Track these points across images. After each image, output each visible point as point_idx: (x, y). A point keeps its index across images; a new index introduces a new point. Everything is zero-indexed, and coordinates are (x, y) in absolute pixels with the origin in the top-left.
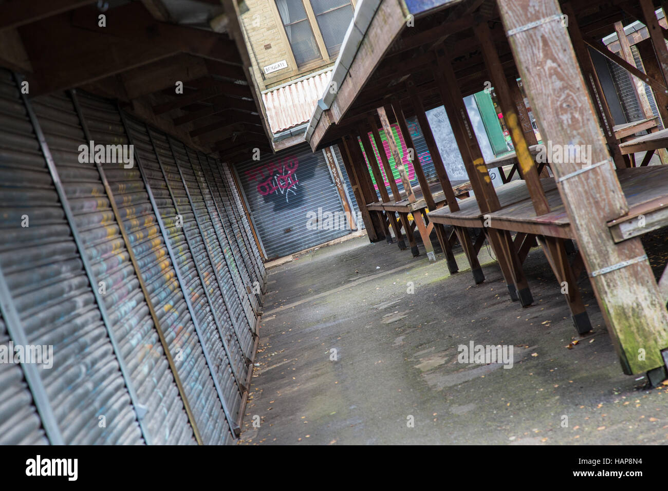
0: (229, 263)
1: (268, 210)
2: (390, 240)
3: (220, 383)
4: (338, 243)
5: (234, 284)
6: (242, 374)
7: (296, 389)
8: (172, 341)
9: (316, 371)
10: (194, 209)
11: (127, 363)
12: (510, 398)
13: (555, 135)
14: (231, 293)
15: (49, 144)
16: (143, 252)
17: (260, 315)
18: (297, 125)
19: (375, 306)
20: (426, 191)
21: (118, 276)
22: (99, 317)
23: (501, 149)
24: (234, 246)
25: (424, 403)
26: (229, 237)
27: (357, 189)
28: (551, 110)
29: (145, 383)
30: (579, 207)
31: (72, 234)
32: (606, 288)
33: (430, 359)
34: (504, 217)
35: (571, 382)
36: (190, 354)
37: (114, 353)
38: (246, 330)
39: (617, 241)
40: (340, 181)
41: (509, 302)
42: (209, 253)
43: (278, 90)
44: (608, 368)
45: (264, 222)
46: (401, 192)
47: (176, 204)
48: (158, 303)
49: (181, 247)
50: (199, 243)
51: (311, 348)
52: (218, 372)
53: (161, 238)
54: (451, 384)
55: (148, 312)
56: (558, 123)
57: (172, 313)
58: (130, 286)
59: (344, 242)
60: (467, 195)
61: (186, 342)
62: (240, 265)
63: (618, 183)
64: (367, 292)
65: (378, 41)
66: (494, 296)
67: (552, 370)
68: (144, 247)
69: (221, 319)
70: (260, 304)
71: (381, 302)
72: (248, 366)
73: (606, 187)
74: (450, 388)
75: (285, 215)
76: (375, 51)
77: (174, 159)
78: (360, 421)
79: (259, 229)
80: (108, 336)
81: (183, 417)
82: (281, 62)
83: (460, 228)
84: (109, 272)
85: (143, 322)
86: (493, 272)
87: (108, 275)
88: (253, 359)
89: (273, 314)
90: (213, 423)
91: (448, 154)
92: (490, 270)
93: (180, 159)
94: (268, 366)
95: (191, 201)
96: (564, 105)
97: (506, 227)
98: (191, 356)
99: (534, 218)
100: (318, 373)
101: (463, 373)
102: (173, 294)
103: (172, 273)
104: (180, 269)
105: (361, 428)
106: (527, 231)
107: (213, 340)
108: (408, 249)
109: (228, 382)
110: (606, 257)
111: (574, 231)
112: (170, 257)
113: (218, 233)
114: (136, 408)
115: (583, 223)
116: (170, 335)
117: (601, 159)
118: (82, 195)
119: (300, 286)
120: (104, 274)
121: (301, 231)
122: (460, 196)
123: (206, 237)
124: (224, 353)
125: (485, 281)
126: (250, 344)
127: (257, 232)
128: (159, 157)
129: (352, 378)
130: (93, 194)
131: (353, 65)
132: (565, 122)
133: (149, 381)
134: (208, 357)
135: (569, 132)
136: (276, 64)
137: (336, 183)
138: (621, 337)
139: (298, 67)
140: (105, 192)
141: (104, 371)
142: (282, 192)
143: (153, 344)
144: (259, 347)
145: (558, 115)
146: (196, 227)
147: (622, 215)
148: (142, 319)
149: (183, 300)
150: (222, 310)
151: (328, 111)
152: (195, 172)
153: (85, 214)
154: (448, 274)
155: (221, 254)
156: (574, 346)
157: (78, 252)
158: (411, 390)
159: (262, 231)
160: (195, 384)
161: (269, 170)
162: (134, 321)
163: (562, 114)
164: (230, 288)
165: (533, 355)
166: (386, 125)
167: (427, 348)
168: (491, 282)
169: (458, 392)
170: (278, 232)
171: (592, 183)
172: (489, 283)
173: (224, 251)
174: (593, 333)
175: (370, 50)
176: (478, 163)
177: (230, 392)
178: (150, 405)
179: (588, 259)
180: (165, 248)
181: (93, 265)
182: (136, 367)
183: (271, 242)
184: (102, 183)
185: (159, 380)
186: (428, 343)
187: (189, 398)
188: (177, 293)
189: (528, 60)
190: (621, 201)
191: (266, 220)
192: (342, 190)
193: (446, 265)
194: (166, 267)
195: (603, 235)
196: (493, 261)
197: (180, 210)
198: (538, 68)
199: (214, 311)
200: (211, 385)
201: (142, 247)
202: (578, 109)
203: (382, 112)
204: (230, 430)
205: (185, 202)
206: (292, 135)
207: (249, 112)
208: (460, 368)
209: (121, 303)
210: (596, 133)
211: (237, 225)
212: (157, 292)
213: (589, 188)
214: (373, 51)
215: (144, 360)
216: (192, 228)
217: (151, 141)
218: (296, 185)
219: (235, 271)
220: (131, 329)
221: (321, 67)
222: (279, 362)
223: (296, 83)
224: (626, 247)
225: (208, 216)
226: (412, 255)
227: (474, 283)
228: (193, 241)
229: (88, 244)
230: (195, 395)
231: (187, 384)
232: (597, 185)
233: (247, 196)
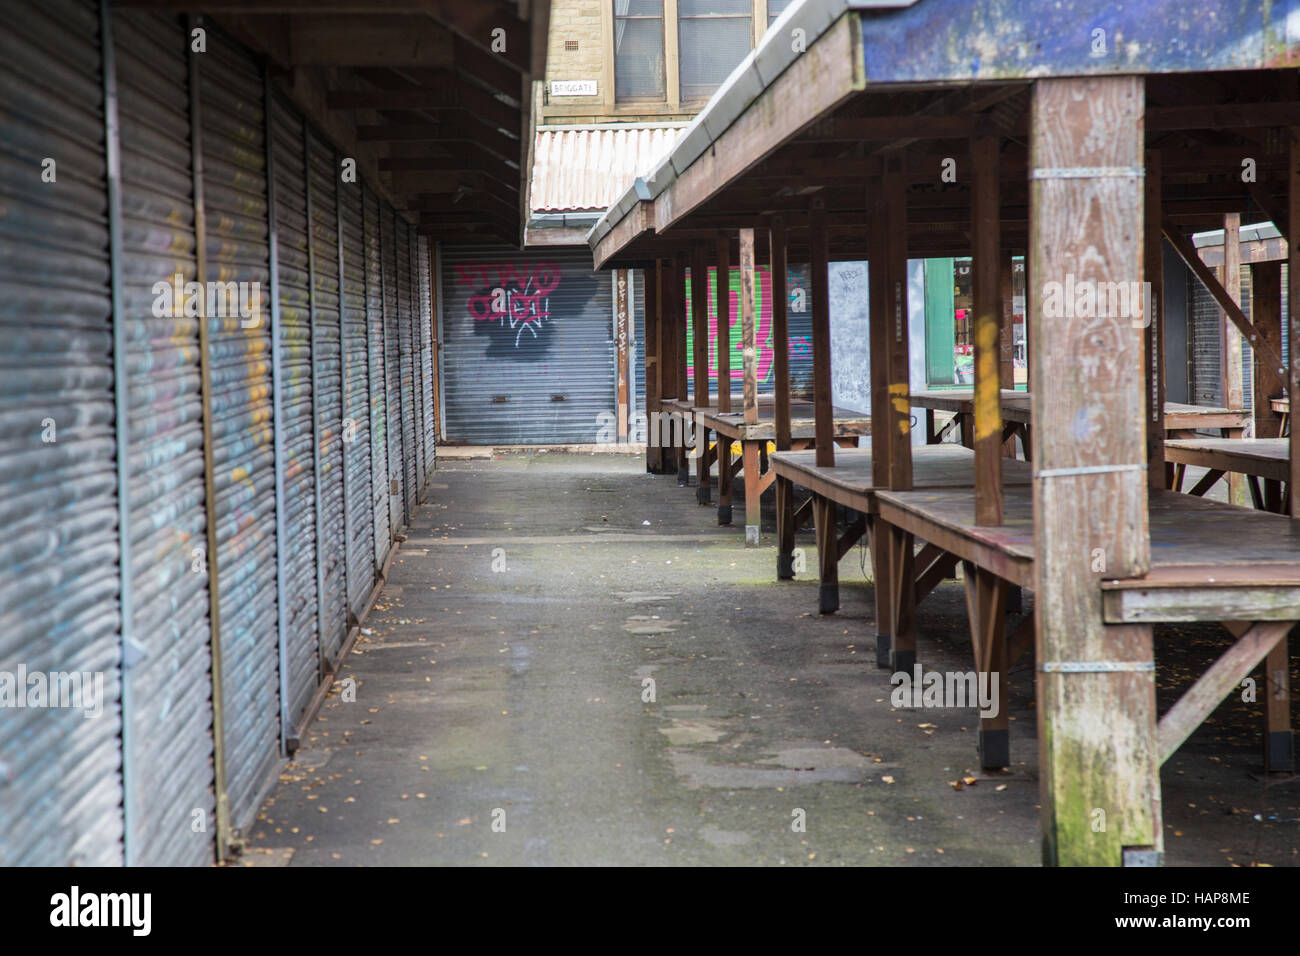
0: (373, 426)
1: (476, 348)
2: (685, 478)
3: (289, 644)
4: (585, 453)
5: (370, 468)
6: (334, 641)
7: (426, 700)
8: (227, 538)
9: (474, 678)
10: (343, 305)
11: (136, 554)
12: (818, 846)
13: (1059, 387)
14: (361, 483)
15: (121, 103)
16: (227, 356)
17: (401, 540)
18: (580, 210)
19: (620, 594)
20: (782, 411)
21: (168, 387)
22: (111, 453)
23: (942, 375)
24: (392, 397)
25: (656, 803)
26: (388, 377)
27: (654, 365)
28: (1066, 340)
29: (155, 603)
30: (1059, 536)
31: (110, 284)
32: (1061, 700)
33: (692, 726)
34: (914, 507)
35: (940, 851)
36: (252, 574)
37: (117, 528)
38: (366, 561)
39: (1109, 619)
40: (627, 340)
41: (870, 667)
42: (345, 396)
43: (566, 132)
44: (1016, 847)
45: (461, 370)
46: (734, 396)
47: (313, 286)
48: (225, 460)
49: (297, 370)
50: (331, 372)
51: (478, 632)
52: (291, 623)
53: (266, 341)
54: (718, 785)
55: (200, 471)
56: (1071, 369)
57: (244, 487)
58: (183, 413)
59: (597, 454)
60: (855, 442)
61: (252, 549)
62: (393, 436)
63: (1146, 513)
64: (613, 563)
65: (787, 109)
66: (845, 646)
67: (910, 819)
68: (232, 349)
69: (329, 525)
70: (406, 521)
71: (633, 588)
72: (349, 628)
73: (1121, 516)
74: (714, 791)
75: (503, 368)
76: (776, 125)
77: (336, 200)
78: (528, 799)
79: (447, 378)
80: (116, 494)
81: (202, 687)
82: (588, 83)
83: (823, 500)
84: (154, 374)
85: (186, 487)
86: (857, 600)
87: (150, 380)
88: (362, 618)
89: (425, 546)
90: (253, 715)
91: (843, 354)
92: (854, 595)
93: (345, 203)
94: (387, 641)
95: (342, 290)
96: (1094, 339)
97: (910, 525)
98: (253, 578)
99: (968, 526)
100: (477, 683)
101: (746, 771)
102: (256, 452)
103: (266, 412)
104: (284, 408)
105: (527, 812)
106: (947, 547)
107: (302, 560)
108: (714, 506)
109: (305, 646)
110: (1080, 644)
111: (1036, 577)
112: (272, 382)
113: (372, 363)
114: (125, 644)
115: (1058, 566)
116: (226, 526)
117: (1129, 460)
118: (151, 216)
119: (490, 509)
120: (144, 375)
121: (525, 408)
122: (843, 441)
123: (348, 365)
124: (313, 590)
125: (837, 612)
126: (366, 588)
127: (442, 382)
128: (310, 189)
129: (536, 714)
130: (170, 220)
131: (725, 136)
132: (1086, 371)
133: (163, 601)
134: (283, 590)
135: (1086, 391)
136: (577, 84)
137: (619, 340)
138: (1060, 798)
139: (616, 102)
140: (193, 224)
141: (88, 556)
142: (513, 325)
143: (192, 534)
144: (380, 599)
145: (1075, 354)
146: (335, 339)
147: (1133, 574)
148: (186, 480)
149: (270, 469)
150: (335, 510)
151: (648, 204)
152: (366, 236)
153: (145, 253)
154: (774, 577)
155: (365, 404)
156: (965, 787)
157: (111, 319)
158: (640, 772)
159: (451, 383)
160: (243, 633)
161: (501, 275)
162: (170, 480)
163: (1084, 354)
164: (361, 473)
165: (885, 779)
166: (748, 264)
167: (693, 704)
168: (848, 618)
169: (727, 802)
170: (481, 396)
171: (1098, 498)
172: (844, 618)
173: (373, 400)
174: (1008, 774)
175: (767, 119)
176: (897, 392)
177: (301, 667)
178: (152, 646)
179: (1045, 635)
180: (268, 362)
181: (131, 352)
182: (147, 567)
183: (462, 410)
184: (193, 205)
185: (181, 605)
186: (698, 694)
187: (225, 653)
188: (262, 453)
189: (1054, 233)
190: (1141, 549)
191: (466, 366)
192: (624, 357)
193: (775, 559)
194: (260, 397)
195: (1088, 601)
196: (862, 579)
197: (317, 300)
198: (1068, 255)
199: (319, 506)
200: (272, 644)
201: (227, 346)
202: (1117, 354)
203: (747, 238)
204: (279, 737)
205: (331, 287)
206: (565, 225)
207: (501, 157)
208: (742, 760)
209: (158, 440)
210: (1136, 410)
211: (410, 360)
212: (228, 438)
213: (1090, 504)
214: (771, 123)
215: (167, 559)
216: (329, 339)
217: (304, 153)
218: (543, 320)
219: (379, 445)
220: (162, 493)
221: (658, 116)
222: (409, 641)
223: (603, 131)
224: (1122, 636)
225: (364, 327)
226: (716, 519)
227: (816, 609)
228: (323, 365)
229: (133, 310)
230: (238, 654)
231: (230, 628)
232: (1106, 507)
233: (445, 310)
